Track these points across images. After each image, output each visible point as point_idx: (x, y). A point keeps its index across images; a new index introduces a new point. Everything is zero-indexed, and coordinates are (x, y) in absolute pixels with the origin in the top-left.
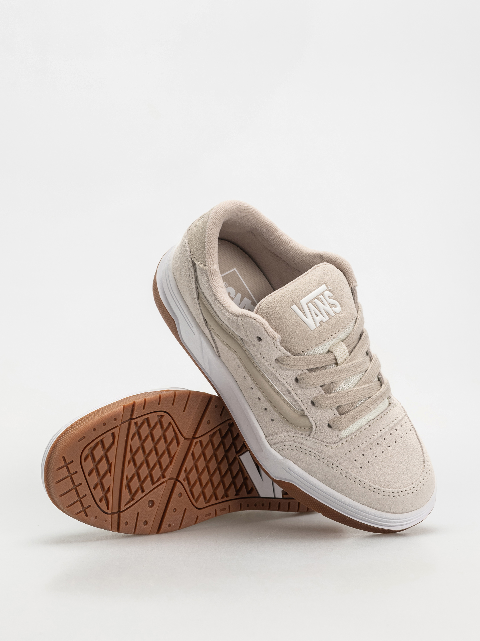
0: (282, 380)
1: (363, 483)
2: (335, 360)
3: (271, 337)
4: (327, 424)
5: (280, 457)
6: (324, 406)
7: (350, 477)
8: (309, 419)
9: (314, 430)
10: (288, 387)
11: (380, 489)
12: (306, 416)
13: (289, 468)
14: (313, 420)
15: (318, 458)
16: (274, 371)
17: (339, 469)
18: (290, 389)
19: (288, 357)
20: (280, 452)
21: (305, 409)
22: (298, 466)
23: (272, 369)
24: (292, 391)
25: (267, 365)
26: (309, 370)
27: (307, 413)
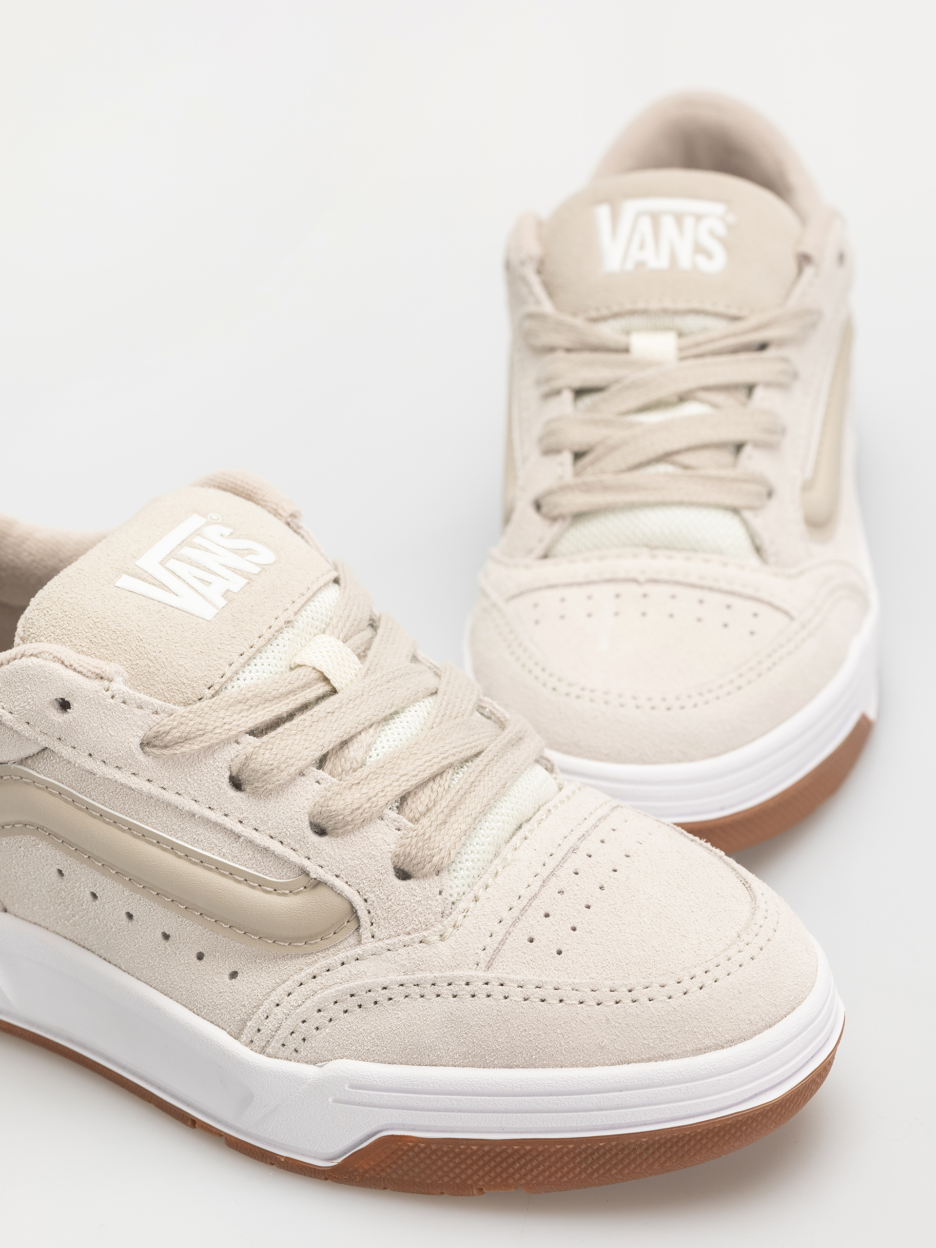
0: (195, 807)
1: (589, 989)
2: (323, 684)
3: (93, 676)
4: (392, 872)
5: (310, 1071)
6: (353, 816)
7: (541, 993)
8: (332, 888)
9: (362, 913)
10: (221, 820)
11: (648, 984)
12: (318, 883)
13: (351, 1087)
14: (344, 884)
15: (418, 991)
16: (154, 789)
17: (494, 988)
18: (230, 823)
19: (174, 715)
20: (303, 1053)
21: (306, 863)
22: (374, 1061)
23: (146, 787)
24: (238, 828)
25: (123, 781)
26: (257, 732)
27: (316, 872)
